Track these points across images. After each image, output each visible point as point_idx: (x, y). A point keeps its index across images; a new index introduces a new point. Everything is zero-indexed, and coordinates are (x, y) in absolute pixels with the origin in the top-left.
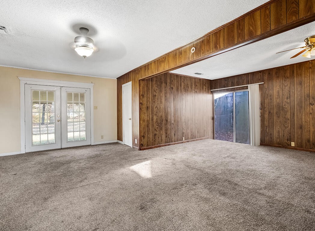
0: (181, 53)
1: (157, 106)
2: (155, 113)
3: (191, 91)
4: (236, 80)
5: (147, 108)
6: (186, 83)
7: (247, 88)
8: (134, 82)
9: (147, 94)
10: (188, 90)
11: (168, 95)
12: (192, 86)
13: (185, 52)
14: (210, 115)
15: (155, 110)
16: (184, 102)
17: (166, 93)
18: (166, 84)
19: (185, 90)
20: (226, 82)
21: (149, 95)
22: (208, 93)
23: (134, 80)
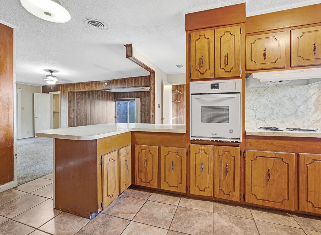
0: (99, 84)
1: (79, 109)
2: (78, 113)
3: (102, 99)
4: (129, 94)
5: (73, 110)
6: (99, 94)
7: (134, 100)
8: (63, 92)
9: (73, 101)
10: (99, 99)
11: (87, 102)
12: (102, 96)
13: (102, 83)
14: (114, 115)
15: (78, 111)
16: (97, 106)
17: (86, 101)
18: (86, 95)
19: (98, 98)
20: (124, 95)
21: (75, 102)
22: (113, 100)
23: (63, 91)
